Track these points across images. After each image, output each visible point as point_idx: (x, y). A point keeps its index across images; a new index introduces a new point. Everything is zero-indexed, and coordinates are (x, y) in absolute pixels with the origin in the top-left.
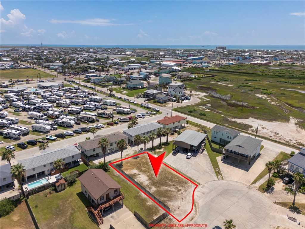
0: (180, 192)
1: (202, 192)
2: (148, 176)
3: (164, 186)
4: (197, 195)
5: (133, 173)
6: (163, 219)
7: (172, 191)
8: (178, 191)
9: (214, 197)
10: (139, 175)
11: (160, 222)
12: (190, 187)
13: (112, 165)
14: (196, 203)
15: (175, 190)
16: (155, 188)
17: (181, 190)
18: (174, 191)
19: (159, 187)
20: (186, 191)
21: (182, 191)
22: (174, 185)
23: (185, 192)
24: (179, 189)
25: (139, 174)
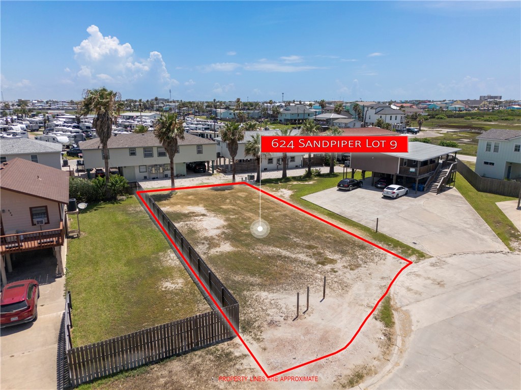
0: (328, 267)
1: (434, 280)
2: (227, 220)
3: (270, 245)
4: (407, 284)
5: (187, 212)
6: (185, 353)
7: (295, 260)
8: (323, 264)
9: (500, 302)
10: (202, 217)
11: (160, 360)
12: (376, 259)
13: (141, 194)
14: (393, 312)
15: (308, 259)
16: (233, 246)
17: (332, 261)
18: (302, 262)
19: (247, 245)
20: (358, 266)
21: (339, 265)
22: (310, 247)
23: (352, 269)
24: (326, 259)
25: (204, 215)
